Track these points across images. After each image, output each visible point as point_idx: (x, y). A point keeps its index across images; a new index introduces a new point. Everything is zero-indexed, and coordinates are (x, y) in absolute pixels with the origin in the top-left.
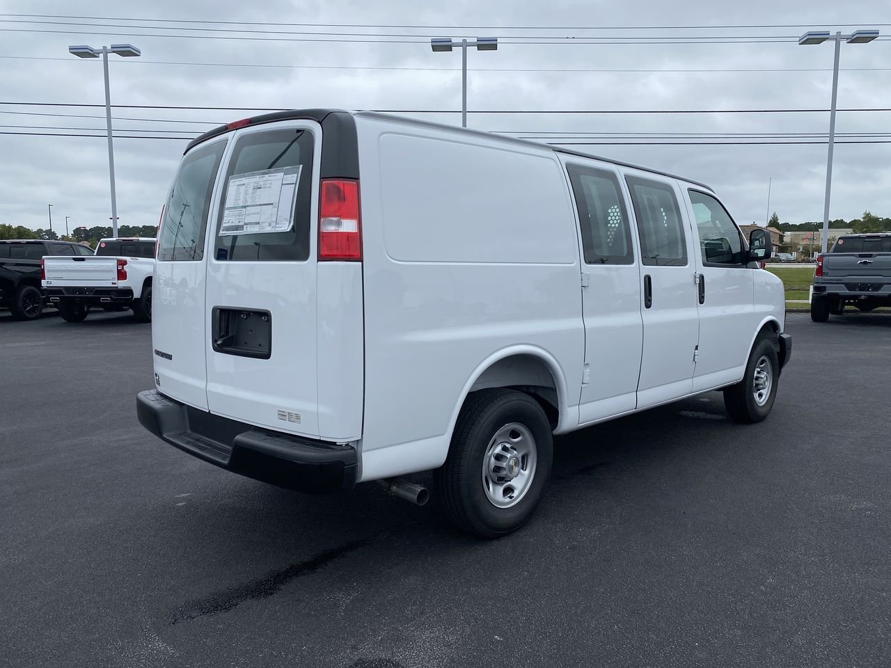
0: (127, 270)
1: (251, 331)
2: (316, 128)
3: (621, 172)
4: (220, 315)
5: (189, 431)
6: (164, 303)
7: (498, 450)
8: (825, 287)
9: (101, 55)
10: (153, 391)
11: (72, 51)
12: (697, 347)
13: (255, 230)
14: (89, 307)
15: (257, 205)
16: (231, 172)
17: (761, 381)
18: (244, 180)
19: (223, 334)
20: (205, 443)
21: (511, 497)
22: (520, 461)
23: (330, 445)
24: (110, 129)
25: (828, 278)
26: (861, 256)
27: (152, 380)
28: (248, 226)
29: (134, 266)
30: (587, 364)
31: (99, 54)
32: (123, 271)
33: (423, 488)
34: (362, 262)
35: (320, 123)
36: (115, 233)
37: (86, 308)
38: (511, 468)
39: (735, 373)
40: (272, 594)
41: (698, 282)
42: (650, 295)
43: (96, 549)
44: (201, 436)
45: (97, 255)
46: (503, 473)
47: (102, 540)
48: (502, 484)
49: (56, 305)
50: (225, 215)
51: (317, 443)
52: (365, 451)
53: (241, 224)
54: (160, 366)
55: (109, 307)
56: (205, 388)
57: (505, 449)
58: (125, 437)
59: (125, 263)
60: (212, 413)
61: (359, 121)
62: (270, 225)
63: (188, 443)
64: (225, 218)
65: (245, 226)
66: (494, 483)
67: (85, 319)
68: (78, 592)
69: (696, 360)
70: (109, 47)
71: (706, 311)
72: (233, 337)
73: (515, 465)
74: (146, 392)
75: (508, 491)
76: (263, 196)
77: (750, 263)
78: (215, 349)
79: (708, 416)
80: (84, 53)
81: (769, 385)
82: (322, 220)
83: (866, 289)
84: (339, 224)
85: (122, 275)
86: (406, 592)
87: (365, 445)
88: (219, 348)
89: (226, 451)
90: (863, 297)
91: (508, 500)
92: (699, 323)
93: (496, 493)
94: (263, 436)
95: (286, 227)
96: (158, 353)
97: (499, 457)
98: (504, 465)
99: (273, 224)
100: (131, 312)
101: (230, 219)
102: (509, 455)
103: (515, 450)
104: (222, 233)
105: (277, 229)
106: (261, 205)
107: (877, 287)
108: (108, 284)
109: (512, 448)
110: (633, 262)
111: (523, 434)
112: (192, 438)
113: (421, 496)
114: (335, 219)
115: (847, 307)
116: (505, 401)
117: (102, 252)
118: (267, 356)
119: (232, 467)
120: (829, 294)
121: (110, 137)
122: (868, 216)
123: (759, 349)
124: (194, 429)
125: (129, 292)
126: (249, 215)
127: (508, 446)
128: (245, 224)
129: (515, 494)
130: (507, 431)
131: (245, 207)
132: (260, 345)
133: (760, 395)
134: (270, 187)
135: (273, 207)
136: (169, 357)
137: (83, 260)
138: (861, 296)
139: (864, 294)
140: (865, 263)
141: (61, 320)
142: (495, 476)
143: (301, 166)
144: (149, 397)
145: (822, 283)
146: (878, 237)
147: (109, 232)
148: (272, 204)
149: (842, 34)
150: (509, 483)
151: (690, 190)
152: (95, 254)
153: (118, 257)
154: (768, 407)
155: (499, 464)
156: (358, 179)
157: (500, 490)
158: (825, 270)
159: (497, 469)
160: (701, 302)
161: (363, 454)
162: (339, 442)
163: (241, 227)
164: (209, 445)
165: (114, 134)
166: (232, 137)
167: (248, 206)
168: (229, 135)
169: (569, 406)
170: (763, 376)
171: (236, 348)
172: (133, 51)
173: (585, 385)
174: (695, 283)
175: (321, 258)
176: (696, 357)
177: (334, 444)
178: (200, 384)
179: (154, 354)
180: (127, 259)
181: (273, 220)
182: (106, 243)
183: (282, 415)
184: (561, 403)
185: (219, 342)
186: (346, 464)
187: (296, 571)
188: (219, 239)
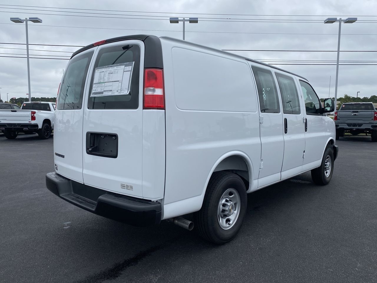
0: (35, 116)
1: (106, 144)
2: (141, 44)
3: (273, 71)
4: (90, 136)
5: (73, 193)
6: (59, 131)
7: (223, 201)
8: (338, 125)
9: (25, 22)
10: (54, 173)
11: (11, 20)
12: (304, 151)
13: (110, 94)
14: (18, 132)
15: (111, 82)
16: (96, 66)
17: (327, 166)
18: (103, 70)
19: (92, 145)
20: (82, 199)
21: (229, 224)
22: (234, 206)
23: (148, 202)
24: (28, 54)
25: (339, 121)
26: (353, 112)
27: (53, 167)
28: (106, 92)
29: (39, 114)
30: (262, 160)
31: (23, 21)
32: (34, 116)
33: (191, 222)
34: (165, 110)
35: (143, 41)
36: (30, 100)
37: (16, 133)
38: (230, 211)
39: (318, 163)
40: (117, 277)
41: (305, 122)
42: (287, 127)
43: (26, 253)
44: (79, 196)
45: (22, 109)
46: (226, 213)
47: (28, 248)
48: (225, 218)
49: (3, 131)
50: (93, 87)
51: (141, 201)
52: (165, 204)
53: (103, 91)
54: (58, 161)
55: (27, 133)
56: (82, 172)
57: (227, 201)
58: (37, 193)
59: (35, 113)
60: (85, 184)
61: (162, 41)
62: (117, 91)
63: (73, 199)
64: (93, 88)
65: (104, 92)
66: (222, 217)
67: (16, 138)
68: (18, 277)
69: (304, 157)
70: (28, 19)
71: (308, 135)
72: (97, 147)
73: (232, 209)
74: (50, 173)
75: (228, 221)
76: (114, 77)
77: (324, 113)
78: (88, 153)
79: (303, 182)
80: (17, 21)
81: (330, 168)
82: (145, 89)
83: (356, 126)
84: (154, 91)
85: (33, 118)
86: (184, 274)
87: (165, 202)
88: (89, 153)
89: (93, 204)
90: (354, 129)
91: (228, 225)
92: (305, 140)
93: (222, 222)
94: (114, 197)
95: (126, 92)
96: (57, 154)
97: (224, 205)
98: (227, 209)
99: (119, 91)
100: (37, 135)
101: (96, 89)
102: (229, 204)
103: (231, 201)
104: (92, 95)
105: (121, 93)
106: (112, 82)
107: (360, 125)
108: (27, 122)
109: (230, 200)
110: (280, 112)
111: (234, 193)
112: (75, 196)
113: (190, 225)
114: (152, 88)
115: (346, 134)
116: (227, 178)
117: (24, 108)
118: (115, 156)
119: (96, 212)
120: (340, 128)
121: (28, 58)
122: (346, 96)
123: (327, 152)
124: (75, 192)
125: (36, 126)
126: (106, 86)
127: (228, 199)
128: (104, 91)
129: (231, 223)
130: (228, 192)
131: (104, 83)
132: (111, 151)
133: (327, 173)
134: (117, 73)
135: (119, 83)
136: (63, 156)
137: (16, 111)
138: (353, 129)
139: (355, 128)
140: (355, 115)
141: (5, 138)
142: (222, 214)
143: (134, 62)
144: (52, 175)
145: (337, 123)
146: (359, 104)
147: (27, 100)
148: (119, 81)
149: (342, 19)
150: (228, 217)
151: (300, 80)
152: (21, 109)
153: (31, 110)
154: (330, 177)
155: (224, 208)
156: (163, 69)
157: (225, 220)
158: (338, 118)
159: (224, 211)
160: (306, 131)
161: (164, 206)
162: (153, 200)
163: (102, 93)
164: (84, 200)
165: (30, 56)
166: (97, 49)
167: (105, 82)
168: (95, 49)
169: (254, 180)
170: (328, 164)
171: (99, 152)
172: (39, 20)
173: (261, 170)
174: (304, 122)
175: (145, 108)
176: (304, 156)
177: (150, 201)
178: (80, 170)
179: (55, 155)
180: (36, 111)
181: (119, 89)
182: (26, 104)
183: (123, 186)
184: (251, 178)
185: (90, 150)
186: (157, 211)
187: (128, 263)
188: (90, 99)
